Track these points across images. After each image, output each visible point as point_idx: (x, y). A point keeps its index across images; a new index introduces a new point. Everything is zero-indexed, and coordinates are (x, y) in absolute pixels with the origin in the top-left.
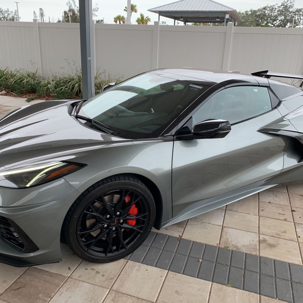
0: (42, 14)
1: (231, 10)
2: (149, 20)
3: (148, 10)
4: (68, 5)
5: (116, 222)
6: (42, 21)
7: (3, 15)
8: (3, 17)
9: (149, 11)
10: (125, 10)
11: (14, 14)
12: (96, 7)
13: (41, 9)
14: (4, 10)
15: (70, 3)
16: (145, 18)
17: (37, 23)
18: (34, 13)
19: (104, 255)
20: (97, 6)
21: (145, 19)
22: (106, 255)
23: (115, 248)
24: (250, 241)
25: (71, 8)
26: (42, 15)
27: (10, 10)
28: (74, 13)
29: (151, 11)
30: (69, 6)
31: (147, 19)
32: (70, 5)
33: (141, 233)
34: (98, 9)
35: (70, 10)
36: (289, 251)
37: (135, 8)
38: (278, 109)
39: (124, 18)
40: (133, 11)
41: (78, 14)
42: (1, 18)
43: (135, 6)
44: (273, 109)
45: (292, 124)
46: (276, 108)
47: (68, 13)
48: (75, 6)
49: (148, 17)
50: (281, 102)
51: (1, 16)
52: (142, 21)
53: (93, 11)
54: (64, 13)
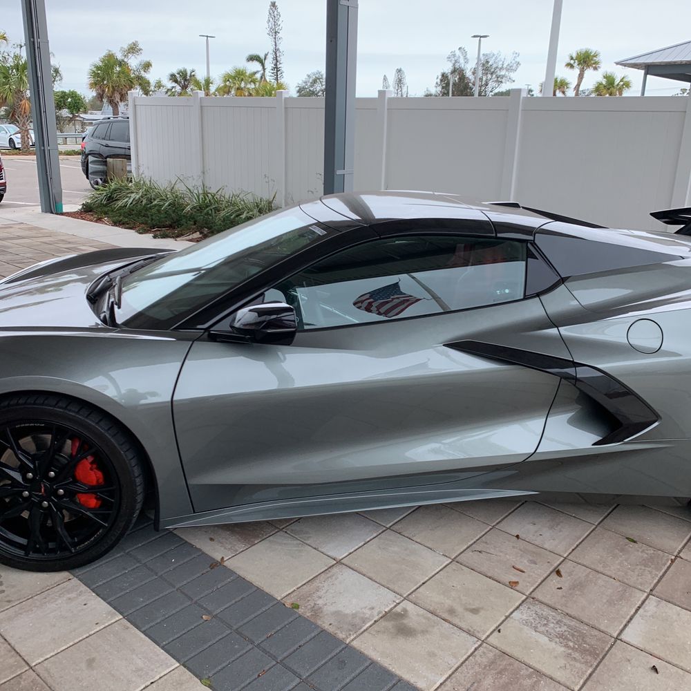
0: (400, 80)
2: (627, 85)
3: (617, 64)
4: (451, 61)
5: (43, 490)
6: (399, 96)
7: (322, 86)
8: (322, 91)
9: (619, 66)
10: (569, 64)
12: (513, 62)
13: (399, 71)
15: (454, 55)
16: (617, 82)
17: (386, 99)
18: (385, 79)
19: (23, 554)
20: (518, 60)
21: (618, 85)
22: (27, 554)
24: (365, 608)
25: (457, 66)
26: (400, 82)
28: (462, 77)
29: (625, 65)
30: (453, 62)
31: (624, 84)
32: (456, 61)
33: (104, 527)
34: (518, 64)
35: (454, 72)
36: (432, 655)
37: (595, 58)
38: (543, 298)
39: (567, 84)
40: (588, 66)
41: (470, 77)
42: (319, 92)
43: (595, 56)
44: (526, 298)
45: (563, 339)
46: (538, 295)
47: (450, 76)
48: (467, 61)
49: (625, 80)
50: (563, 280)
51: (318, 89)
52: (608, 89)
53: (507, 70)
54: (440, 77)
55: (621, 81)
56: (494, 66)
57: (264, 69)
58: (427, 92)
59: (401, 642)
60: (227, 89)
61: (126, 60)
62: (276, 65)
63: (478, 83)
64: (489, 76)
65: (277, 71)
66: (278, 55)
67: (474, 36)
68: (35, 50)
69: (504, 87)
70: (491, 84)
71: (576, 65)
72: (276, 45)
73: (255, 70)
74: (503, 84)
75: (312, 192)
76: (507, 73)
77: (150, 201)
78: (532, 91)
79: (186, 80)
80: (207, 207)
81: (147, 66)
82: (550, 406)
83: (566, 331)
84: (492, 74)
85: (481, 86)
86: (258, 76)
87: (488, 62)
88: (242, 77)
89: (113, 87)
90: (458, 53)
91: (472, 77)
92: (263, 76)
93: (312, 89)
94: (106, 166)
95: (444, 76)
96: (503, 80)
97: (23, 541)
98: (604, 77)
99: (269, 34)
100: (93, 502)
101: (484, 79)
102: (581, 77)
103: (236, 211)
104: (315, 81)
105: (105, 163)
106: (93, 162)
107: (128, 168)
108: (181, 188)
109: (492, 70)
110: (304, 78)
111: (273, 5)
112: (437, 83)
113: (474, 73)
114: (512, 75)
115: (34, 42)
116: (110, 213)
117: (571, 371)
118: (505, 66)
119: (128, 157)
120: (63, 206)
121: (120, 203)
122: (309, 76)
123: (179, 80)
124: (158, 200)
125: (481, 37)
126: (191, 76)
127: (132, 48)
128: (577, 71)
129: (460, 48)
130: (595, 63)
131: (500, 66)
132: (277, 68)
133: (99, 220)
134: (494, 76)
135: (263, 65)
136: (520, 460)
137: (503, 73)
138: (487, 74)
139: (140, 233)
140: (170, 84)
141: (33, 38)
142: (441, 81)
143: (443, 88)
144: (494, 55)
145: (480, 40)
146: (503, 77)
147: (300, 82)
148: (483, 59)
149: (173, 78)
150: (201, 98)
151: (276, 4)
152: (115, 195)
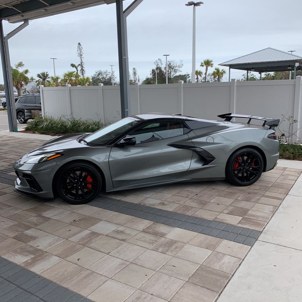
0: (135, 73)
1: (301, 58)
2: (224, 72)
3: (219, 65)
7: (102, 76)
8: (102, 78)
10: (201, 65)
11: (111, 75)
12: (180, 64)
13: (134, 69)
14: (103, 72)
16: (220, 71)
20: (182, 63)
21: (221, 72)
23: (81, 198)
24: (155, 203)
25: (158, 66)
27: (108, 71)
28: (161, 71)
30: (156, 65)
31: (223, 72)
33: (94, 192)
34: (182, 65)
35: (157, 68)
36: (170, 207)
37: (211, 62)
38: (188, 134)
39: (202, 73)
40: (209, 65)
41: (164, 71)
42: (101, 79)
43: (211, 61)
44: (184, 134)
45: (193, 142)
46: (187, 133)
47: (156, 71)
48: (162, 64)
49: (224, 70)
50: (192, 130)
51: (101, 77)
52: (218, 74)
53: (178, 67)
54: (152, 71)
55: (222, 70)
56: (173, 66)
57: (77, 70)
58: (147, 77)
59: (164, 206)
60: (65, 80)
61: (17, 69)
62: (82, 68)
63: (167, 73)
64: (171, 70)
65: (83, 71)
66: (82, 64)
67: (164, 55)
68: (6, 73)
69: (178, 74)
70: (172, 73)
71: (204, 65)
72: (81, 60)
73: (73, 71)
74: (177, 73)
75: (115, 117)
76: (178, 68)
77: (52, 124)
78: (189, 75)
79: (44, 76)
80: (75, 125)
81: (26, 72)
82: (192, 158)
83: (193, 140)
84: (172, 69)
85: (168, 74)
86: (75, 73)
87: (170, 64)
88: (71, 75)
89: (17, 82)
90: (158, 61)
91: (165, 71)
92: (77, 73)
93: (98, 78)
94: (31, 113)
95: (153, 71)
96: (177, 71)
97: (74, 198)
98: (216, 69)
99: (78, 56)
100: (91, 186)
101: (169, 71)
102: (207, 69)
103: (87, 126)
104: (99, 74)
105: (31, 112)
106: (26, 112)
107: (40, 114)
108: (63, 119)
109: (172, 67)
110: (94, 73)
111: (79, 44)
112: (151, 74)
113: (165, 69)
114: (180, 69)
115: (6, 70)
116: (37, 130)
117: (195, 149)
118: (177, 66)
119: (40, 110)
120: (18, 129)
121: (41, 126)
122: (96, 72)
123: (41, 77)
124: (55, 124)
125: (167, 55)
126: (46, 75)
127: (20, 64)
128: (205, 67)
129: (159, 59)
130: (212, 64)
131: (175, 66)
132: (83, 70)
133: (34, 133)
134: (173, 70)
135: (77, 69)
136: (186, 170)
137: (177, 68)
138: (170, 69)
139: (53, 136)
140: (38, 79)
141: (6, 68)
142: (152, 72)
143: (153, 75)
144: (172, 61)
145: (166, 57)
146: (177, 70)
147: (93, 75)
148: (168, 63)
149: (39, 76)
150: (69, 87)
151: (80, 44)
152: (38, 124)
